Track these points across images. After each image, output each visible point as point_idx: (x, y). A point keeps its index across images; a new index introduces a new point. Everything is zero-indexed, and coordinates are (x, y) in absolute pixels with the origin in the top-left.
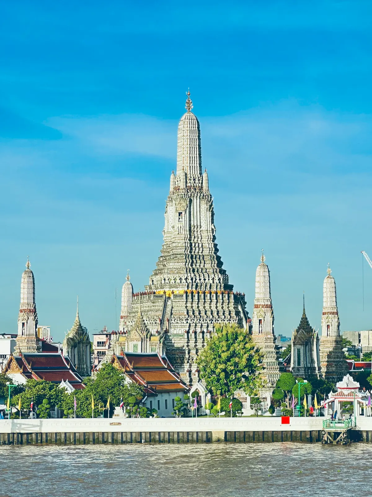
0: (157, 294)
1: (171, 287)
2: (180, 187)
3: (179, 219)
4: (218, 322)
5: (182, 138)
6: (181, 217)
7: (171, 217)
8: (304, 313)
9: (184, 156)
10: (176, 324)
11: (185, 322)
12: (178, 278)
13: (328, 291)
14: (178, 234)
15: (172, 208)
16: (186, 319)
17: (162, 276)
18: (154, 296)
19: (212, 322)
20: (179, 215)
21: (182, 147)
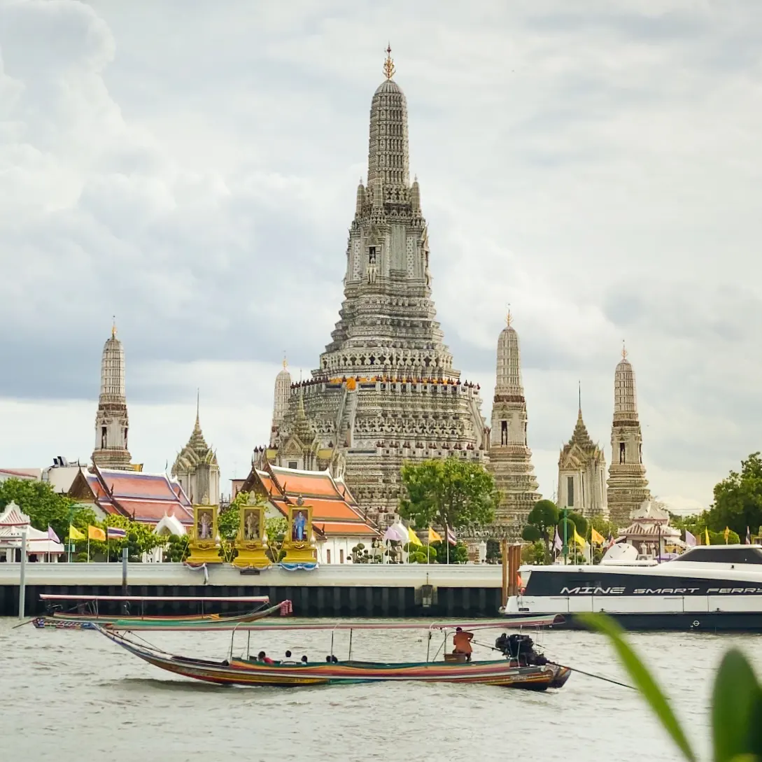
0: (332, 383)
1: (354, 371)
2: (372, 205)
3: (371, 258)
4: (435, 430)
5: (378, 123)
6: (373, 255)
7: (358, 256)
8: (580, 418)
9: (380, 154)
10: (362, 434)
11: (378, 429)
12: (367, 357)
13: (622, 385)
14: (369, 283)
15: (359, 241)
16: (380, 424)
17: (340, 354)
18: (327, 386)
19: (425, 430)
20: (371, 253)
21: (377, 138)
